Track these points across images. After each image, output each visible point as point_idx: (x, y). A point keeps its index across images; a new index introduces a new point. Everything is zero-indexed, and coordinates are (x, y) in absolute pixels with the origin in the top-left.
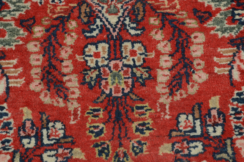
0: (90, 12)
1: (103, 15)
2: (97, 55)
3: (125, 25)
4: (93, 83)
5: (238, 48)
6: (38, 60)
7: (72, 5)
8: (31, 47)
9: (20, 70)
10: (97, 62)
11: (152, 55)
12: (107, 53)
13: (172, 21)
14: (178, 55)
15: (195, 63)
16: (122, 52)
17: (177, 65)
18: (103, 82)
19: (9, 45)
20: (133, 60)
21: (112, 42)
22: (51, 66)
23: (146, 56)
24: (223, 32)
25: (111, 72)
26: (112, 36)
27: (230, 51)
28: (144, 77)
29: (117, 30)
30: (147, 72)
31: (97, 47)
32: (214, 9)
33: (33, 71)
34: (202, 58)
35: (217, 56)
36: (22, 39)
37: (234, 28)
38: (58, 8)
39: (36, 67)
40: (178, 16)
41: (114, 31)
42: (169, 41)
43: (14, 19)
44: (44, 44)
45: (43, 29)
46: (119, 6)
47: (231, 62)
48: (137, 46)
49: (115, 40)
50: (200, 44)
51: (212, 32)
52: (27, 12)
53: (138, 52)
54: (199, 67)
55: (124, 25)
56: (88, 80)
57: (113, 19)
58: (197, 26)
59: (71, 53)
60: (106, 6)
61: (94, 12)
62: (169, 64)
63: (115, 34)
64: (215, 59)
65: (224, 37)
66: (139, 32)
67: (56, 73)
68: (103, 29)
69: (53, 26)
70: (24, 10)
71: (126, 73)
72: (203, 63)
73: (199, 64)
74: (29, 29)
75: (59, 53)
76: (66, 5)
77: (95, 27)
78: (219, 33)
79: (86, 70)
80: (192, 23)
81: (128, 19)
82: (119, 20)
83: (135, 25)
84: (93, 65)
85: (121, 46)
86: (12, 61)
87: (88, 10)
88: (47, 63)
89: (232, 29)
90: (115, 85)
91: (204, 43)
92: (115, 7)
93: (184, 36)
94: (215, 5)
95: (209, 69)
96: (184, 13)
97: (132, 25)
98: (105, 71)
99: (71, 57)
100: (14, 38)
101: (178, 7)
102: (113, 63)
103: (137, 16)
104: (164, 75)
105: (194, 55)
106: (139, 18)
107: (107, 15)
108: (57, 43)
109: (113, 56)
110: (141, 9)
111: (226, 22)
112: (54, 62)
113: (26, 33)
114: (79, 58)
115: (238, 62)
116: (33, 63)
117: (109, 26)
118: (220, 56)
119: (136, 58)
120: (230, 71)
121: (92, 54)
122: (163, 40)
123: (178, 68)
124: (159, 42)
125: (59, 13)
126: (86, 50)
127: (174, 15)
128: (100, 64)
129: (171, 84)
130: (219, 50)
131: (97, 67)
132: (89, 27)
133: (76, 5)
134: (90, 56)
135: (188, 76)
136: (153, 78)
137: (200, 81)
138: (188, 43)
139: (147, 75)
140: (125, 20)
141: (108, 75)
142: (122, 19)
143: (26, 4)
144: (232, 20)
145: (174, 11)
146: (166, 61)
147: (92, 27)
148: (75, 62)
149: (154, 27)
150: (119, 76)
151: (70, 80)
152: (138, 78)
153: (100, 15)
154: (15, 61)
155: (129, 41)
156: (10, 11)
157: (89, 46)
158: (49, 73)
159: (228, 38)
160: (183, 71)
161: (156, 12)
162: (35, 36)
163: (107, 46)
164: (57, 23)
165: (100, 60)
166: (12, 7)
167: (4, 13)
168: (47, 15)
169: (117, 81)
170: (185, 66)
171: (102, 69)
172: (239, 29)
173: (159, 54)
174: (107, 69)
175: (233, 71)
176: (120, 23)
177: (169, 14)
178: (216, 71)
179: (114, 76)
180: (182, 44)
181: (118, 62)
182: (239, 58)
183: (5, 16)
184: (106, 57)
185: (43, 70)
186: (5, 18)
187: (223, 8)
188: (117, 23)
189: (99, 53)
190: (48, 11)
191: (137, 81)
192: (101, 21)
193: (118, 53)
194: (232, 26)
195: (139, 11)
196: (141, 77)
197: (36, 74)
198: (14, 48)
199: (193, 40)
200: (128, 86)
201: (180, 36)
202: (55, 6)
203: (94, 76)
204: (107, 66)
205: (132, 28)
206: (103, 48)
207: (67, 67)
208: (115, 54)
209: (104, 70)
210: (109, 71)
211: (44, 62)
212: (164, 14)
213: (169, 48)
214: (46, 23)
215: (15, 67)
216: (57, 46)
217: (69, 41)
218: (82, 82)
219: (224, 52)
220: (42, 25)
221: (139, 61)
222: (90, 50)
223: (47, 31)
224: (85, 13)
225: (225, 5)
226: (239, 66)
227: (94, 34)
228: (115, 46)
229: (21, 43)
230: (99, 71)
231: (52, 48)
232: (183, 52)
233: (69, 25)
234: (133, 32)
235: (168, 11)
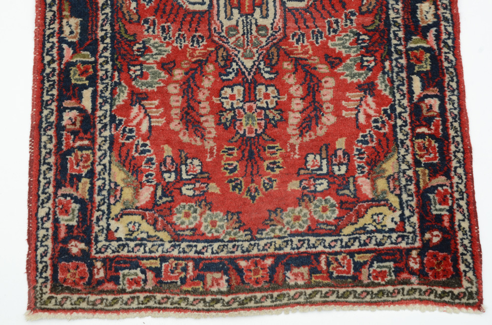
0: (227, 56)
1: (239, 59)
2: (232, 97)
3: (260, 69)
4: (228, 124)
5: (365, 93)
6: (178, 101)
7: (210, 49)
8: (172, 89)
9: (161, 110)
10: (232, 104)
11: (285, 98)
12: (242, 96)
13: (304, 66)
14: (309, 99)
15: (324, 106)
16: (256, 95)
17: (308, 108)
18: (238, 123)
19: (151, 86)
20: (267, 103)
21: (247, 85)
22: (189, 107)
23: (279, 99)
25: (246, 113)
26: (247, 79)
27: (358, 96)
28: (276, 118)
29: (252, 74)
30: (279, 114)
31: (232, 90)
32: (344, 55)
33: (173, 112)
34: (331, 101)
35: (346, 100)
36: (163, 81)
37: (362, 74)
38: (197, 52)
39: (176, 107)
40: (310, 61)
41: (249, 74)
42: (301, 85)
43: (156, 62)
44: (184, 86)
45: (183, 72)
46: (255, 50)
47: (358, 106)
48: (271, 89)
49: (250, 84)
50: (330, 88)
51: (342, 77)
52: (168, 55)
53: (272, 95)
54: (328, 111)
55: (259, 69)
56: (223, 121)
57: (249, 63)
58: (327, 71)
59: (208, 95)
61: (231, 56)
62: (301, 107)
63: (250, 78)
64: (344, 103)
65: (352, 82)
66: (273, 76)
67: (194, 114)
68: (239, 72)
69: (191, 69)
70: (166, 54)
71: (259, 114)
72: (332, 106)
73: (328, 108)
74: (169, 72)
75: (197, 95)
76: (205, 49)
77: (231, 70)
78: (348, 78)
79: (222, 112)
80: (324, 68)
81: (262, 63)
82: (255, 64)
83: (269, 69)
84: (228, 107)
85: (255, 89)
86: (154, 102)
87: (225, 54)
88: (186, 104)
89: (360, 75)
90: (249, 126)
91: (334, 88)
92: (251, 51)
93: (315, 80)
94: (346, 52)
95: (337, 112)
96: (316, 58)
97: (266, 69)
98: (239, 113)
99: (208, 99)
100: (156, 80)
101: (311, 52)
102: (247, 104)
103: (271, 60)
104: (295, 118)
105: (324, 98)
106: (274, 62)
107: (242, 59)
108: (195, 85)
109: (247, 99)
110: (276, 54)
111: (355, 67)
112: (192, 104)
113: (167, 76)
114: (216, 100)
115: (364, 106)
116: (173, 104)
117: (244, 70)
118: (348, 100)
119: (269, 101)
120: (357, 115)
121: (228, 96)
122: (296, 84)
123: (308, 110)
124: (291, 86)
125: (197, 57)
126: (223, 92)
127: (306, 60)
128: (235, 106)
129: (301, 126)
130: (348, 94)
131: (232, 109)
132: (226, 70)
133: (213, 49)
134: (226, 98)
135: (318, 118)
136: (284, 120)
137: (329, 123)
138: (318, 87)
139: (279, 117)
140: (260, 64)
141: (242, 116)
142: (257, 63)
143: (167, 48)
144: (361, 67)
145: (306, 56)
146: (297, 104)
147: (228, 70)
148: (212, 104)
149: (287, 71)
150: (253, 118)
151: (206, 121)
152: (270, 120)
153: (236, 59)
154: (156, 102)
155: (263, 84)
156: (152, 55)
157: (225, 88)
158: (187, 113)
159: (357, 83)
160: (313, 114)
161: (290, 57)
162: (175, 79)
163: (242, 89)
164: (195, 66)
165: (235, 102)
166: (154, 51)
167: (147, 57)
168: (186, 59)
169: (250, 122)
170: (315, 109)
171: (236, 110)
172: (367, 74)
173: (291, 97)
174: (241, 111)
175: (359, 114)
176: (255, 67)
177: (301, 59)
178: (343, 115)
179: (248, 118)
180: (313, 88)
181: (252, 104)
182: (366, 102)
183: (148, 59)
184: (241, 99)
185: (182, 110)
186: (147, 62)
187: (353, 55)
188: (252, 67)
189: (235, 95)
190: (188, 55)
191: (270, 122)
192: (237, 64)
193: (253, 96)
194: (361, 72)
195: (273, 55)
196: (273, 119)
197: (176, 114)
198: (156, 90)
199: (323, 84)
200: (261, 127)
201: (311, 80)
202: (194, 50)
203: (229, 117)
204: (242, 108)
205: (266, 72)
206: (238, 90)
207: (204, 108)
208: (250, 97)
209: (239, 111)
210: (243, 113)
211: (183, 103)
212: (297, 59)
213: (300, 92)
214: (185, 66)
215: (157, 107)
216: (195, 88)
217: (207, 83)
218: (218, 123)
219: (352, 96)
220: (182, 68)
221: (272, 103)
222: (226, 92)
223: (186, 73)
224: (222, 57)
225: (354, 52)
226: (365, 110)
227: (230, 77)
228: (249, 89)
229: (162, 85)
230: (234, 112)
231: (190, 90)
232: (314, 96)
233: (207, 69)
234: (267, 76)
235: (301, 56)
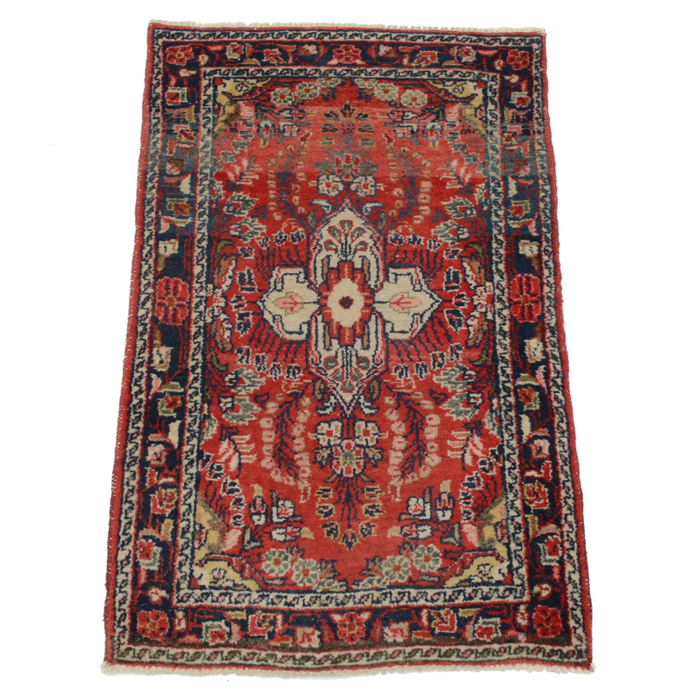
0: (324, 389)
1: (337, 393)
2: (329, 433)
3: (360, 404)
4: (324, 462)
5: (472, 432)
6: (270, 437)
7: (306, 381)
8: (265, 423)
9: (253, 446)
10: (329, 441)
11: (386, 436)
12: (340, 432)
13: (407, 402)
14: (412, 437)
15: (428, 446)
16: (355, 431)
17: (410, 446)
18: (335, 462)
19: (243, 420)
20: (366, 440)
21: (345, 421)
22: (282, 443)
23: (380, 436)
24: (458, 415)
25: (343, 451)
26: (346, 415)
27: (464, 435)
28: (376, 458)
29: (351, 408)
30: (379, 453)
31: (330, 426)
32: (450, 391)
33: (265, 448)
34: (436, 440)
35: (451, 440)
36: (255, 415)
37: (469, 412)
38: (293, 384)
39: (268, 443)
40: (413, 396)
41: (348, 409)
42: (404, 421)
43: (249, 394)
44: (277, 421)
45: (277, 405)
46: (354, 383)
47: (464, 446)
48: (371, 425)
49: (348, 419)
50: (435, 426)
51: (447, 415)
52: (262, 387)
53: (372, 432)
54: (432, 450)
55: (358, 403)
56: (319, 459)
57: (348, 397)
58: (432, 407)
59: (303, 431)
60: (341, 384)
61: (329, 389)
62: (403, 446)
63: (348, 413)
64: (449, 442)
65: (458, 420)
66: (373, 411)
67: (287, 451)
68: (337, 407)
69: (286, 402)
70: (259, 385)
71: (358, 453)
72: (436, 445)
73: (432, 447)
74: (262, 404)
75: (292, 431)
76: (301, 381)
77: (328, 404)
78: (454, 416)
79: (318, 449)
80: (428, 405)
81: (362, 397)
82: (354, 398)
83: (369, 404)
84: (325, 444)
85: (354, 425)
86: (244, 437)
87: (322, 387)
88: (279, 440)
89: (466, 413)
90: (346, 465)
91: (439, 425)
92: (350, 384)
93: (419, 417)
94: (451, 387)
95: (442, 452)
96: (420, 393)
97: (367, 404)
98: (336, 451)
99: (303, 435)
100: (248, 414)
101: (414, 387)
102: (345, 442)
103: (372, 394)
104: (397, 457)
105: (428, 437)
106: (375, 396)
107: (341, 393)
108: (290, 420)
109: (345, 435)
110: (377, 388)
111: (461, 404)
112: (286, 440)
113: (260, 409)
114: (311, 436)
115: (471, 446)
116: (265, 439)
117: (343, 404)
118: (453, 439)
119: (369, 438)
120: (463, 455)
121: (325, 432)
122: (398, 420)
123: (411, 450)
124: (393, 422)
125: (293, 389)
126: (319, 428)
127: (409, 395)
128: (332, 443)
129: (403, 466)
130: (453, 433)
131: (329, 446)
132: (323, 404)
133: (310, 381)
134: (323, 434)
135: (421, 459)
136: (385, 459)
137: (433, 464)
138: (422, 424)
139: (380, 456)
140: (359, 398)
141: (340, 454)
142: (356, 397)
143: (261, 380)
144: (468, 404)
145: (409, 391)
146: (399, 442)
147: (325, 404)
148: (307, 440)
149: (389, 406)
150: (351, 456)
151: (301, 459)
152: (370, 459)
153: (335, 392)
154: (247, 437)
155: (362, 420)
156: (245, 387)
157: (322, 424)
158: (280, 450)
159: (463, 421)
160: (416, 453)
161: (392, 392)
162: (268, 412)
163: (340, 424)
164: (290, 399)
165: (332, 438)
166: (247, 382)
167: (239, 388)
168: (281, 391)
169: (348, 461)
170: (418, 449)
171: (333, 448)
172: (474, 412)
173: (392, 435)
174: (339, 448)
175: (466, 455)
176: (355, 401)
177: (404, 394)
178: (449, 455)
179: (346, 457)
180: (417, 425)
181: (350, 441)
182: (472, 442)
183: (240, 391)
184: (339, 436)
185: (275, 446)
186: (240, 394)
187: (459, 391)
188: (352, 401)
189: (332, 431)
190: (283, 387)
191: (369, 462)
192: (335, 398)
193: (351, 432)
194: (467, 409)
195: (374, 389)
196: (373, 458)
197: (268, 451)
198: (247, 424)
199: (428, 421)
200: (359, 467)
201: (415, 417)
202: (290, 382)
203: (325, 455)
204: (339, 445)
205: (366, 407)
206: (336, 426)
207: (299, 444)
208: (348, 434)
209: (336, 449)
210: (340, 451)
211: (276, 439)
212: (399, 394)
213: (403, 430)
214: (280, 399)
215: (248, 443)
216: (289, 422)
217: (302, 418)
218: (314, 461)
219: (458, 436)
220: (276, 401)
221: (372, 441)
222: (323, 428)
223: (280, 407)
224: (320, 389)
225: (460, 388)
226: (471, 450)
227: (328, 411)
228: (348, 425)
229: (254, 418)
230: (331, 450)
231: (284, 425)
232: (417, 434)
233: (303, 402)
234: (367, 411)
235: (404, 390)
